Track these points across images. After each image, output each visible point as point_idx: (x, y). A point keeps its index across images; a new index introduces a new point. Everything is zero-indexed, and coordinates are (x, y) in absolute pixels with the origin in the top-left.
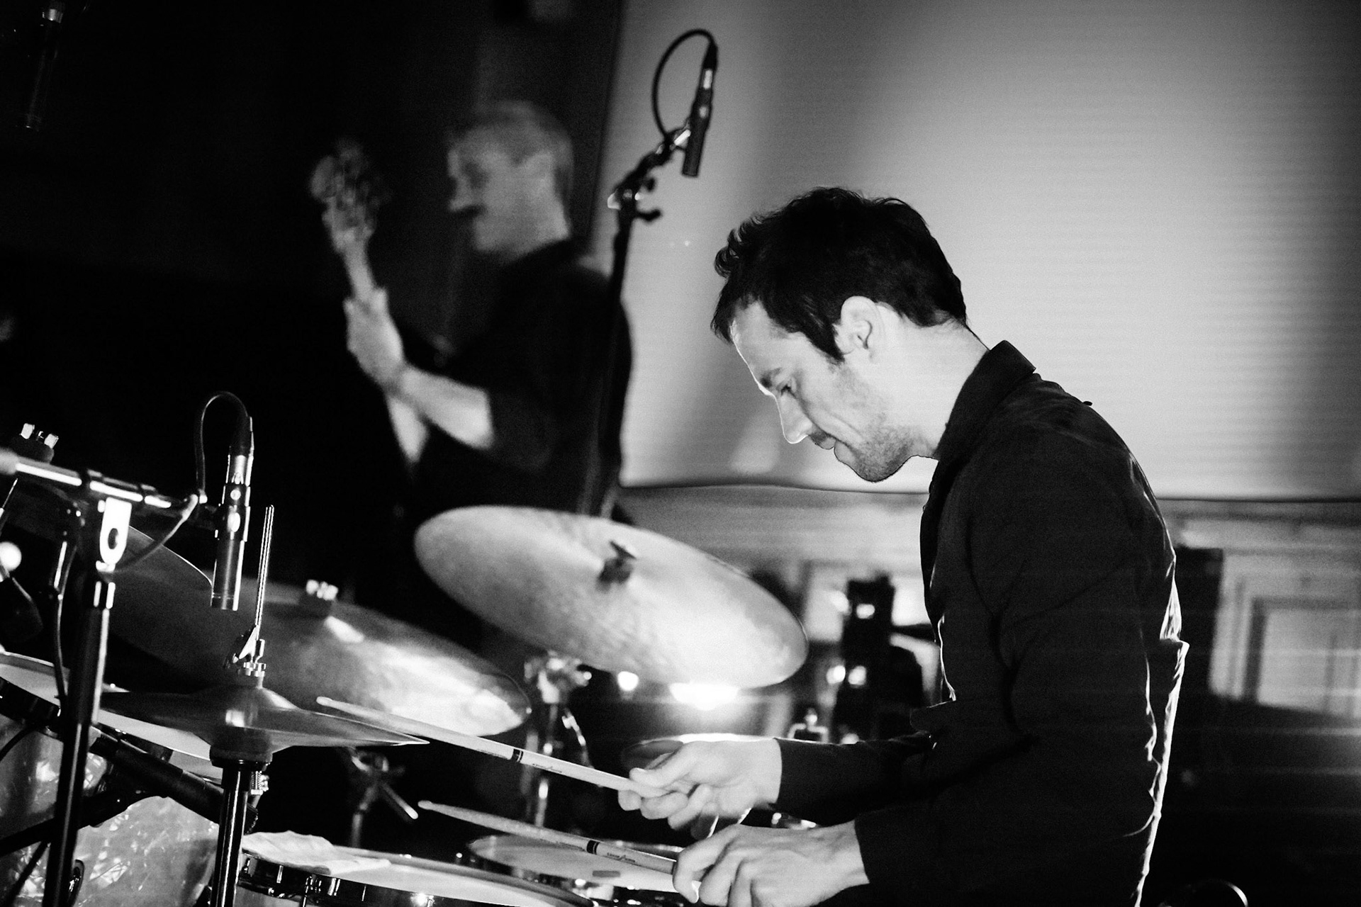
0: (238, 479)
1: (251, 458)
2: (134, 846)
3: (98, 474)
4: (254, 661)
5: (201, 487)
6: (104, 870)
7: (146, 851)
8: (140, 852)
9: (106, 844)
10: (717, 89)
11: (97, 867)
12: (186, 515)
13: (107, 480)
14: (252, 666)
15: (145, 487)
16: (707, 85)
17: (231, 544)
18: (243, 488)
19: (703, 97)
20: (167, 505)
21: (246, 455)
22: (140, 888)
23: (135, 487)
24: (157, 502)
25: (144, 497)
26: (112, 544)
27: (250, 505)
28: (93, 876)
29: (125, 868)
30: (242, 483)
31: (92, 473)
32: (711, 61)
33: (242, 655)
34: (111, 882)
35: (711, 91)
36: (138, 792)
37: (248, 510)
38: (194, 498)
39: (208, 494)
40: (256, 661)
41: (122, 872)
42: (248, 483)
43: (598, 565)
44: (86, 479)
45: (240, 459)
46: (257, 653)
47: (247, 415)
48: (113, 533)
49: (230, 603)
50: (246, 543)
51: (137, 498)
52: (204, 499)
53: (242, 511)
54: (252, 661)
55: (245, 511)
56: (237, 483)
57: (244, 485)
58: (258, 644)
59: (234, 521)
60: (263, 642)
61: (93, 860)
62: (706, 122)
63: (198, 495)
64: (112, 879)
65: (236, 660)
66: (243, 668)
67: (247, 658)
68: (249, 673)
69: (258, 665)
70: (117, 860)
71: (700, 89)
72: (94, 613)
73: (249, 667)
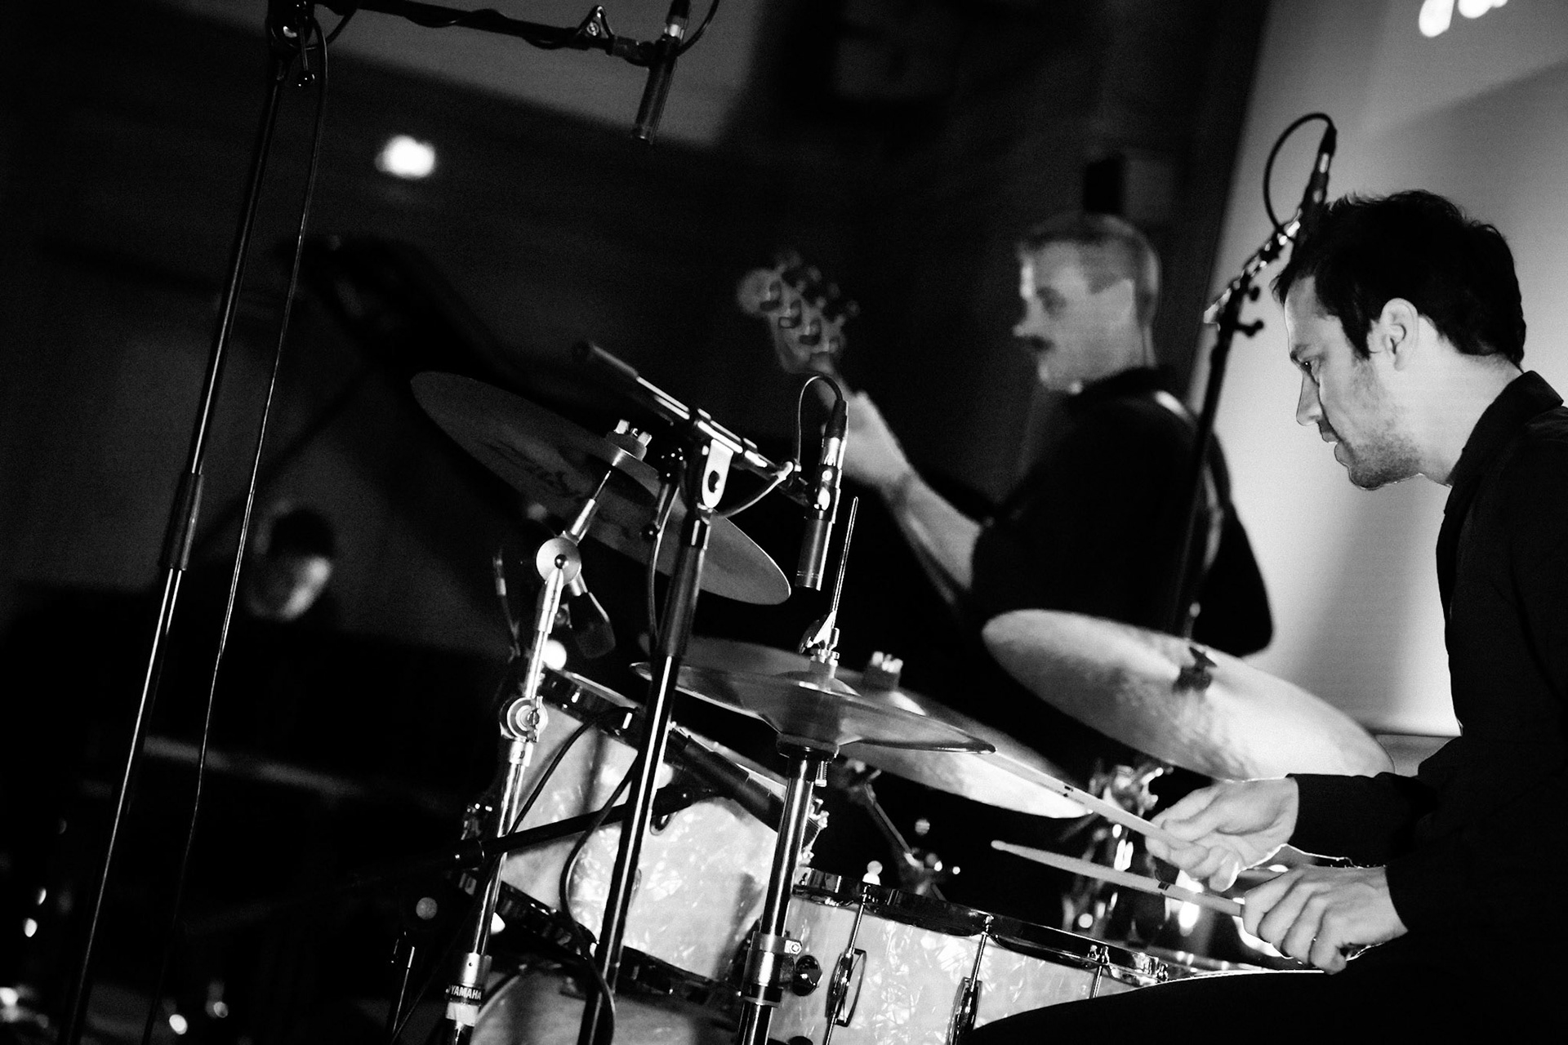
0: (830, 459)
2: (692, 859)
3: (707, 416)
4: (828, 649)
5: (797, 457)
6: (660, 881)
7: (703, 868)
8: (698, 868)
9: (665, 854)
10: (1332, 173)
11: (655, 877)
12: (782, 476)
13: (714, 423)
14: (827, 654)
15: (747, 441)
16: (1323, 169)
17: (820, 523)
18: (835, 470)
19: (1318, 181)
20: (764, 465)
22: (695, 905)
23: (738, 439)
24: (757, 460)
25: (744, 450)
26: (712, 488)
27: (840, 487)
28: (649, 886)
29: (680, 882)
30: (835, 465)
31: (702, 412)
32: (1328, 145)
33: (817, 640)
34: (665, 894)
35: (1326, 175)
36: (704, 790)
37: (839, 492)
38: (790, 464)
39: (802, 464)
40: (830, 649)
41: (678, 886)
43: (1174, 673)
44: (695, 416)
45: (834, 442)
46: (832, 641)
48: (714, 477)
49: (814, 582)
50: (833, 525)
51: (739, 450)
52: (798, 469)
53: (832, 491)
54: (826, 649)
55: (835, 493)
56: (830, 464)
57: (836, 467)
58: (833, 632)
59: (824, 498)
60: (838, 631)
61: (651, 869)
63: (794, 464)
65: (810, 644)
66: (817, 655)
67: (822, 644)
68: (823, 661)
69: (831, 655)
70: (674, 873)
71: (1315, 174)
72: (690, 552)
73: (823, 654)
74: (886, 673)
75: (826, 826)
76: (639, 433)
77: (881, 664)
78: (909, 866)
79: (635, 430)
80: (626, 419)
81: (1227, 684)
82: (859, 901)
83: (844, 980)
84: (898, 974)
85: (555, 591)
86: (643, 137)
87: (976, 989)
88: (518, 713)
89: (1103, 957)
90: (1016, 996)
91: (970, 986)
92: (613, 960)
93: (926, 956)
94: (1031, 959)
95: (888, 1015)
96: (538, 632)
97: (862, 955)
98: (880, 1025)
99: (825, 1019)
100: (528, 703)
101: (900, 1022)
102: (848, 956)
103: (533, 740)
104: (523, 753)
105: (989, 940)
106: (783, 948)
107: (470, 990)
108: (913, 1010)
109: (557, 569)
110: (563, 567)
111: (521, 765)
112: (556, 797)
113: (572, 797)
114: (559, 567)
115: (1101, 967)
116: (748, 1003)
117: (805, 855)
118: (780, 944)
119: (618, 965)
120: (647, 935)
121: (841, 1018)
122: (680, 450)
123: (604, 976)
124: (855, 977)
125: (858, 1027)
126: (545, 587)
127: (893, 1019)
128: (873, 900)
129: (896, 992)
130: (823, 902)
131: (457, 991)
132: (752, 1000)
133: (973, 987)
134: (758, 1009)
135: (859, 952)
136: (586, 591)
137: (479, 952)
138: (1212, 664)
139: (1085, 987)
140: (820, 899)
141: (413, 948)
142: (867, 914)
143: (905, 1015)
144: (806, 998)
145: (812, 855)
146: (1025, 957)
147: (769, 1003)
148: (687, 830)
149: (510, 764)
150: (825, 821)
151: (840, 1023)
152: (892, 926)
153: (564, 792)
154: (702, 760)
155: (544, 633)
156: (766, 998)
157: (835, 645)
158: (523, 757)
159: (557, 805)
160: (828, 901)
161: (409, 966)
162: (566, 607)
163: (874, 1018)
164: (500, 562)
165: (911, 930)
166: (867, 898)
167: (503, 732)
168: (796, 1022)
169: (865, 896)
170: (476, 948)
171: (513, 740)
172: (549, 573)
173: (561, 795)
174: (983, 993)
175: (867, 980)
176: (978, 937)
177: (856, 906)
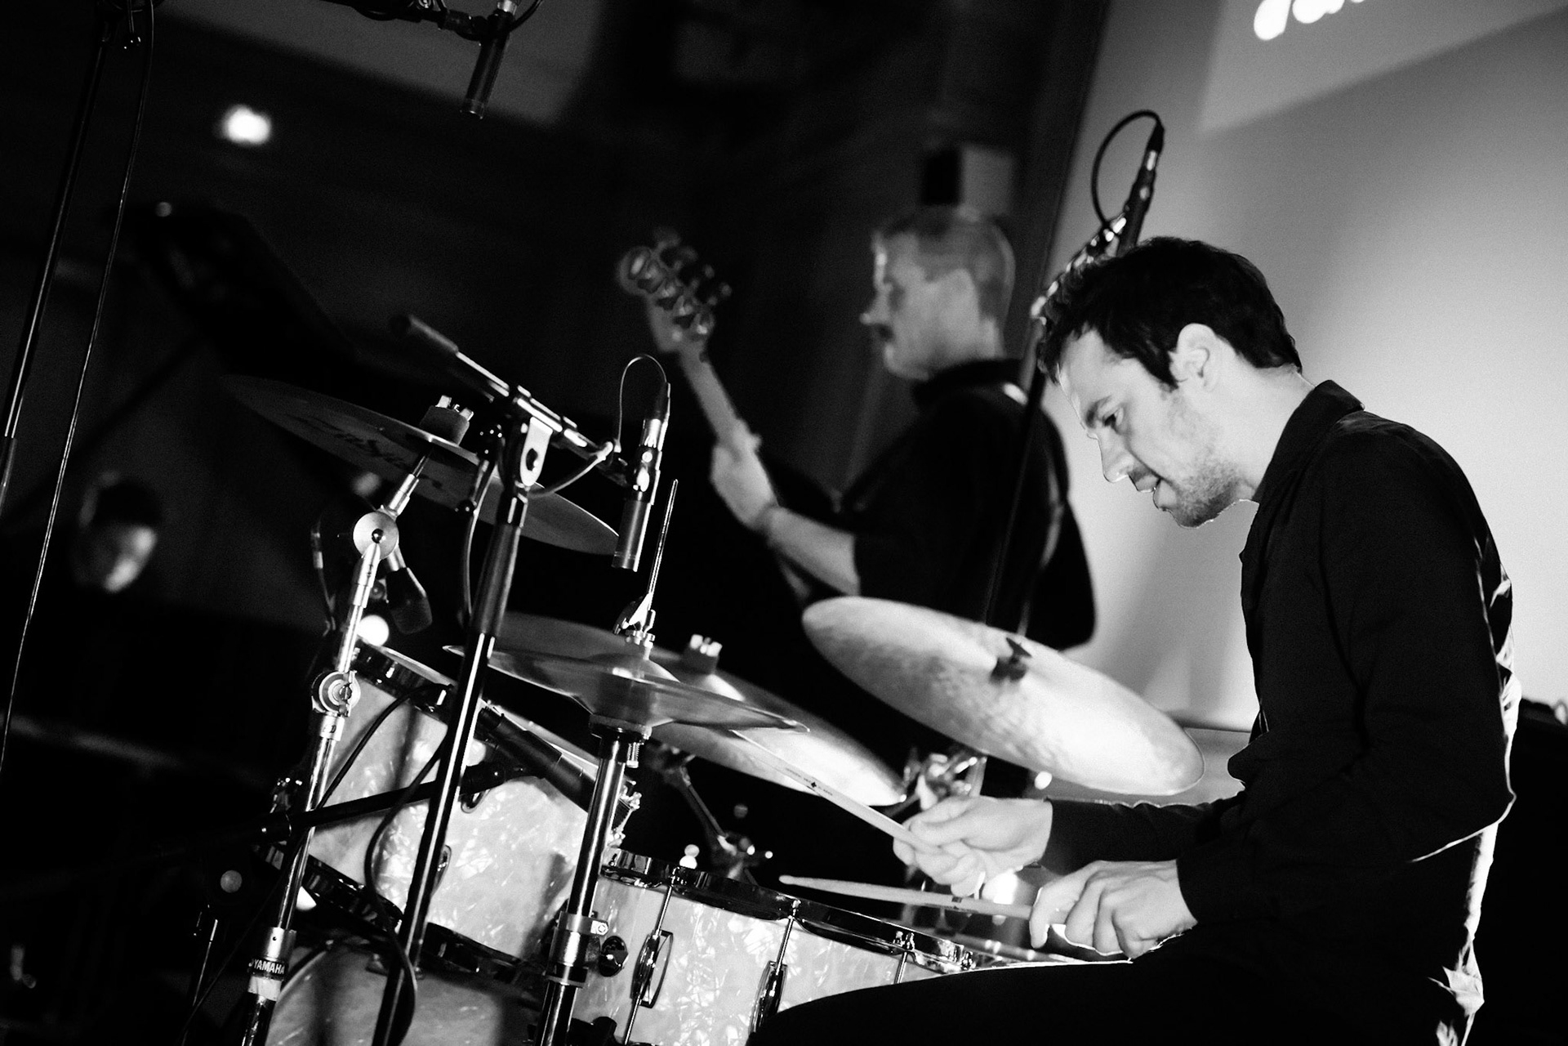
0: (650, 441)
1: (666, 425)
2: (503, 837)
3: (527, 393)
4: (643, 631)
5: (617, 438)
6: (470, 859)
7: (514, 847)
8: (508, 847)
9: (475, 832)
10: (1159, 171)
11: (465, 854)
12: (602, 456)
13: (533, 401)
14: (642, 635)
15: (567, 420)
16: (1150, 166)
17: (638, 504)
18: (655, 451)
19: (1145, 178)
20: (583, 444)
21: (662, 421)
22: (505, 883)
23: (558, 418)
24: (576, 439)
25: (564, 429)
26: (530, 466)
27: (660, 468)
28: (458, 865)
29: (490, 861)
30: (655, 447)
31: (521, 389)
32: (1156, 142)
33: (633, 621)
34: (475, 872)
35: (1153, 172)
36: (517, 769)
37: (658, 475)
39: (622, 445)
40: (646, 630)
41: (488, 864)
42: (660, 448)
43: (991, 664)
44: (514, 393)
45: (655, 423)
46: (647, 623)
47: (666, 380)
48: (532, 455)
49: (632, 562)
50: (652, 507)
51: (559, 428)
52: (618, 449)
53: (652, 473)
54: (641, 630)
55: (655, 475)
56: (650, 445)
57: (656, 448)
58: (649, 614)
59: (643, 480)
60: (654, 613)
61: (462, 845)
62: (1147, 204)
63: (614, 444)
64: (478, 870)
65: (625, 625)
66: (632, 637)
67: (637, 626)
68: (638, 642)
69: (647, 635)
70: (484, 851)
71: (1143, 171)
72: (507, 529)
73: (638, 635)
74: (705, 656)
75: (638, 807)
76: (461, 409)
77: (699, 647)
78: (722, 850)
79: (457, 406)
80: (448, 395)
81: (1042, 675)
82: (668, 882)
83: (650, 961)
84: (704, 956)
85: (371, 566)
86: (473, 112)
87: (781, 973)
88: (331, 688)
89: (908, 944)
90: (821, 981)
91: (776, 970)
92: (417, 937)
93: (733, 939)
94: (837, 944)
95: (692, 997)
96: (353, 606)
97: (669, 937)
98: (684, 1007)
99: (631, 1000)
100: (341, 677)
101: (704, 1004)
102: (655, 937)
103: (345, 714)
104: (334, 727)
105: (796, 924)
106: (590, 929)
107: (273, 964)
108: (718, 992)
109: (374, 544)
110: (381, 541)
111: (332, 739)
112: (368, 772)
113: (384, 773)
114: (377, 541)
115: (906, 954)
116: (552, 983)
117: (617, 836)
118: (586, 925)
119: (421, 942)
120: (455, 913)
121: (646, 999)
122: (499, 427)
123: (407, 952)
124: (662, 957)
125: (663, 1009)
126: (362, 561)
127: (697, 1001)
128: (682, 882)
129: (701, 974)
130: (633, 884)
131: (260, 965)
132: (555, 979)
133: (778, 970)
134: (563, 989)
135: (665, 934)
136: (404, 566)
137: (283, 927)
138: (1027, 655)
139: (889, 973)
140: (629, 880)
141: (216, 921)
142: (674, 895)
143: (710, 997)
144: (612, 979)
145: (623, 836)
146: (831, 942)
147: (574, 983)
148: (499, 807)
149: (321, 738)
150: (638, 802)
151: (645, 1004)
152: (700, 908)
153: (376, 768)
154: (515, 738)
155: (359, 607)
156: (571, 978)
157: (651, 626)
158: (334, 731)
159: (369, 779)
160: (637, 882)
161: (212, 939)
162: (383, 582)
163: (679, 1000)
164: (318, 535)
165: (718, 913)
166: (675, 880)
167: (315, 705)
168: (601, 1003)
169: (674, 878)
170: (281, 922)
171: (325, 714)
172: (365, 548)
173: (372, 771)
174: (789, 977)
175: (673, 961)
176: (785, 921)
177: (664, 888)
